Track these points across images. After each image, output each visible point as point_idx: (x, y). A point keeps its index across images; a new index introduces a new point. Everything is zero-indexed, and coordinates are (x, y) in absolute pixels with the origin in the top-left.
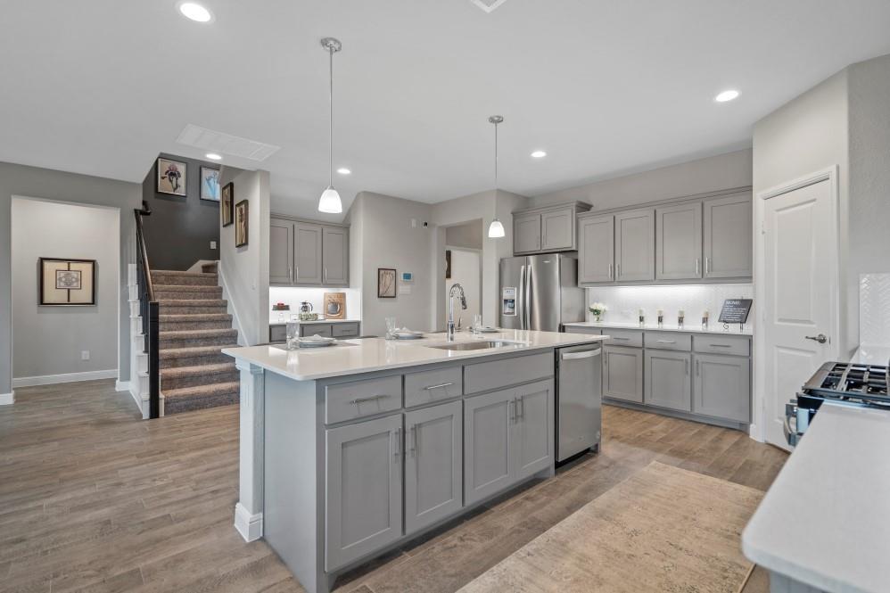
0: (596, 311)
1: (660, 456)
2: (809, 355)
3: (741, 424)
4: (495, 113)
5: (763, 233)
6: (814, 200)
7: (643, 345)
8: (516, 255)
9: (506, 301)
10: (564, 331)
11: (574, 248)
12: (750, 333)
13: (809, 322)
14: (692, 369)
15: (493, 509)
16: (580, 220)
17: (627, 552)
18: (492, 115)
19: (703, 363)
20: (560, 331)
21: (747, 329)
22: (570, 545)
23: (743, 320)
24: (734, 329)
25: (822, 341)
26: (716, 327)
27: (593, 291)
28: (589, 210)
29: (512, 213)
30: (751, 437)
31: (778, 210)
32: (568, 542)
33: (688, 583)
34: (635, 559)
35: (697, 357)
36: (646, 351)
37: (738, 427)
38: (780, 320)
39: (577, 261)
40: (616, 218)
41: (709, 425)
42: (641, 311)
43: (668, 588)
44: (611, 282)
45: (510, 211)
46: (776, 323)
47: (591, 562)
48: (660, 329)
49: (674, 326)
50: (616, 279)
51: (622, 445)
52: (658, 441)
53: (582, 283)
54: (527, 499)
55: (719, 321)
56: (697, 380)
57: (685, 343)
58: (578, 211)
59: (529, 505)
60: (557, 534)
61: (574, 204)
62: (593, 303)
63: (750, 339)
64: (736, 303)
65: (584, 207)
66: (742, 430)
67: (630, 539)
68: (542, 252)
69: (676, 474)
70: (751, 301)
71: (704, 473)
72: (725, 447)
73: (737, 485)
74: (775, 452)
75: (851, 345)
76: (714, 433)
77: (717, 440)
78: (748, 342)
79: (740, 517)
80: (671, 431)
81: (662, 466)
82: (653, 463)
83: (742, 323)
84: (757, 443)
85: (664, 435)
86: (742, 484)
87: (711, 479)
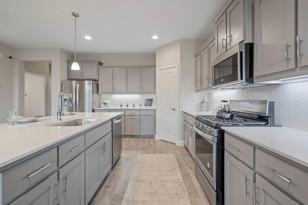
0: (105, 103)
1: (139, 152)
2: (171, 114)
3: (152, 136)
4: (76, 11)
5: (159, 80)
6: (172, 72)
7: (125, 114)
8: (69, 80)
9: (65, 100)
10: (94, 112)
11: (97, 79)
12: (155, 108)
13: (171, 105)
14: (140, 121)
15: (94, 200)
16: (99, 68)
17: (154, 191)
18: (74, 12)
19: (143, 119)
20: (92, 112)
21: (153, 107)
22: (135, 199)
23: (151, 105)
24: (148, 108)
25: (174, 110)
26: (144, 107)
27: (103, 96)
28: (102, 65)
29: (67, 61)
30: (156, 139)
31: (163, 74)
32: (134, 198)
33: (174, 192)
34: (157, 192)
35: (141, 117)
36: (126, 117)
37: (151, 137)
39: (98, 84)
40: (114, 70)
41: (144, 138)
42: (121, 103)
43: (171, 197)
44: (112, 93)
45: (66, 60)
46: (162, 105)
47: (146, 202)
48: (127, 109)
49: (132, 108)
50: (113, 91)
51: (126, 151)
52: (135, 147)
53: (100, 93)
54: (106, 187)
55: (145, 105)
56: (141, 124)
57: (137, 113)
58: (98, 65)
59: (109, 190)
60: (128, 197)
61: (98, 62)
62: (104, 101)
63: (155, 110)
64: (149, 100)
65: (100, 64)
66: (152, 137)
67: (151, 185)
68: (82, 79)
69: (147, 156)
70: (152, 99)
71: (153, 153)
72: (152, 144)
73: (162, 155)
74: (163, 142)
75: (181, 111)
76: (147, 140)
77: (149, 142)
78: (154, 111)
79: (170, 164)
80: (136, 142)
81: (142, 155)
82: (139, 155)
83: (150, 106)
84: (158, 140)
85: (135, 144)
86: (163, 153)
87: (156, 155)
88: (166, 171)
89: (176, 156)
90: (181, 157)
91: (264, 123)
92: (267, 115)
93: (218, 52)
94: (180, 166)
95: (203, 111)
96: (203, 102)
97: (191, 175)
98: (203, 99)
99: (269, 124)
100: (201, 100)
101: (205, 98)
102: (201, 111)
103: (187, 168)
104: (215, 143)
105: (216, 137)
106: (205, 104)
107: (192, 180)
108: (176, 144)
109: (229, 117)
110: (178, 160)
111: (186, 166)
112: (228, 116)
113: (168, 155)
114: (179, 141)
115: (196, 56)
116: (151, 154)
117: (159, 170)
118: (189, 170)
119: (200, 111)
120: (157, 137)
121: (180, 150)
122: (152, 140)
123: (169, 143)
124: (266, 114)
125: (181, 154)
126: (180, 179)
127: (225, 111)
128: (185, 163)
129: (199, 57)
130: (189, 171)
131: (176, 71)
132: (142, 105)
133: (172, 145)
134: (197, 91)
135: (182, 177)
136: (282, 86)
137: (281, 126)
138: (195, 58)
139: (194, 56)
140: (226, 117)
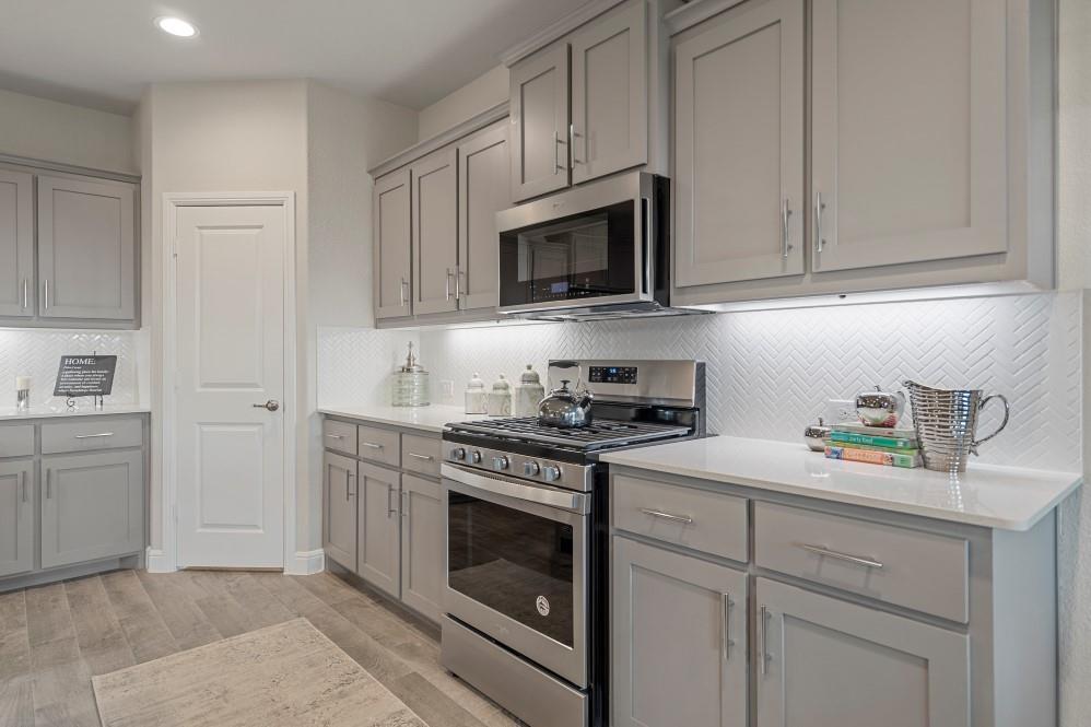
1: (84, 665)
2: (255, 429)
5: (175, 255)
6: (260, 227)
13: (254, 385)
14: (38, 488)
19: (59, 471)
23: (105, 389)
24: (85, 405)
25: (273, 408)
26: (59, 407)
30: (151, 570)
31: (200, 228)
35: (46, 464)
37: (117, 566)
38: (206, 385)
46: (199, 390)
52: (34, 647)
55: (57, 394)
56: (49, 505)
57: (12, 442)
63: (146, 418)
64: (86, 362)
66: (128, 565)
69: (158, 672)
70: (114, 358)
71: (184, 648)
72: (146, 599)
73: (244, 637)
74: (204, 579)
75: (311, 410)
76: (98, 590)
77: (118, 597)
78: (138, 423)
79: (311, 666)
80: (24, 618)
81: (118, 675)
82: (97, 681)
83: (101, 394)
84: (168, 575)
85: (25, 631)
86: (242, 631)
87: (209, 648)
88: (314, 705)
89: (317, 625)
90: (343, 623)
91: (684, 430)
92: (693, 405)
93: (523, 182)
94: (362, 656)
95: (408, 405)
96: (408, 370)
97: (428, 679)
98: (407, 355)
99: (697, 433)
100: (395, 359)
101: (416, 353)
102: (400, 405)
103: (396, 657)
104: (584, 518)
105: (588, 492)
106: (416, 378)
107: (446, 697)
108: (281, 571)
109: (583, 418)
110: (337, 638)
111: (389, 651)
112: (577, 415)
113: (278, 628)
114: (299, 553)
115: (378, 173)
116: (175, 651)
117: (277, 713)
118: (406, 662)
119: (394, 405)
120: (161, 560)
121: (317, 593)
122: (131, 585)
123: (248, 575)
124: (691, 400)
125: (334, 606)
126: (401, 712)
127: (569, 400)
128: (376, 638)
129: (402, 177)
130: (413, 666)
131: (284, 226)
132: (31, 395)
133: (266, 580)
134: (379, 322)
135: (401, 697)
136: (717, 320)
137: (714, 435)
138: (370, 178)
139: (370, 172)
140: (574, 419)
